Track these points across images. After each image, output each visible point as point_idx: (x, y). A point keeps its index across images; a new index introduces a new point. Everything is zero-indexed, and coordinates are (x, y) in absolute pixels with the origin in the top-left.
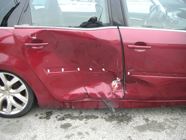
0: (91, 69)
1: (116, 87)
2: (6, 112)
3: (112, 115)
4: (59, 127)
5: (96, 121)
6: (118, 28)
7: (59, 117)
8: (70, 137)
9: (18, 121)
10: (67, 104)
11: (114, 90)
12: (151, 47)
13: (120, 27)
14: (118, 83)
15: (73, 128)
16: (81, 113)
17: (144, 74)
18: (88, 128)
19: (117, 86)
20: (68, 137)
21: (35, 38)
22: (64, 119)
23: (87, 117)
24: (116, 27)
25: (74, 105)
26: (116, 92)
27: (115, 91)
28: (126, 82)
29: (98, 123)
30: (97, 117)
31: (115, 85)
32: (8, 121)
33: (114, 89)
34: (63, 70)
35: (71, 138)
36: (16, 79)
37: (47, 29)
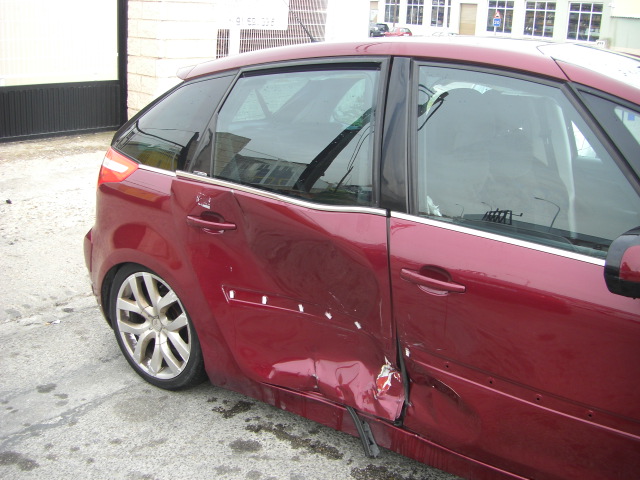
0: (329, 316)
1: (387, 385)
2: (150, 370)
3: (381, 468)
4: (227, 443)
5: (326, 464)
6: (389, 216)
7: (252, 423)
8: (226, 472)
9: (166, 397)
10: (269, 392)
11: (379, 390)
12: (463, 287)
13: (394, 214)
14: (392, 376)
15: (253, 457)
16: (313, 432)
17: (447, 368)
18: (288, 471)
19: (388, 383)
20: (221, 470)
21: (208, 207)
22: (257, 431)
23: (314, 448)
24: (383, 212)
25: (287, 403)
26: (382, 399)
27: (382, 394)
28: (411, 379)
29: (323, 472)
30: (338, 456)
31: (385, 379)
32: (147, 391)
33: (381, 388)
34: (264, 300)
35: (227, 474)
36: (172, 297)
37: (232, 191)
